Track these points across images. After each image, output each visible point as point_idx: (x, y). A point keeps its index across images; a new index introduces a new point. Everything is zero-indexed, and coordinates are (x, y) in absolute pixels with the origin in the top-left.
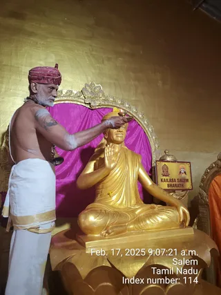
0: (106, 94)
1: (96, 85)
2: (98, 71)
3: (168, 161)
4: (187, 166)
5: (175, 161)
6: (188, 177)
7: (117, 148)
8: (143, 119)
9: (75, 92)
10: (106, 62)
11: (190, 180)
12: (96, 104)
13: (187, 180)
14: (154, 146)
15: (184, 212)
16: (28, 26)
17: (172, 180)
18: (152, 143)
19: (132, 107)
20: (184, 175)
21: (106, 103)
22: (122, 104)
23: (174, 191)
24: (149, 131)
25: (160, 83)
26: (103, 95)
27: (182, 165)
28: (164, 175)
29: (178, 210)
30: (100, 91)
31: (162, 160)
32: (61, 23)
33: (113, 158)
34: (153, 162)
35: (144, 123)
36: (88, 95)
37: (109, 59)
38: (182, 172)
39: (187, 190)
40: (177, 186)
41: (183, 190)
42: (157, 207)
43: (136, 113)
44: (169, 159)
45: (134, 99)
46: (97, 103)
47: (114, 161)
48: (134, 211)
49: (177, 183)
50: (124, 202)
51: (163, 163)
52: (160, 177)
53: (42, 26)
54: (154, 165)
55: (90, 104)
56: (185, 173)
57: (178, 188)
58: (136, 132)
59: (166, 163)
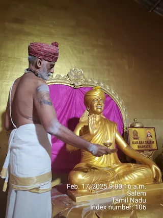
0: (86, 76)
1: (78, 70)
2: (79, 60)
3: (137, 127)
4: (152, 131)
5: (143, 127)
6: (153, 139)
7: (98, 117)
8: (115, 95)
9: (63, 76)
10: (85, 53)
11: (155, 142)
12: (78, 84)
13: (153, 142)
14: (124, 115)
15: (156, 170)
16: (26, 28)
17: (141, 143)
18: (123, 113)
19: (106, 86)
20: (150, 138)
21: (87, 84)
22: (99, 84)
23: (143, 151)
24: (120, 104)
25: (127, 68)
26: (84, 77)
27: (148, 130)
28: (134, 139)
29: (150, 167)
30: (82, 74)
31: (132, 126)
32: (51, 26)
33: (95, 126)
34: (125, 128)
35: (116, 98)
36: (72, 77)
37: (87, 51)
38: (149, 135)
39: (153, 150)
40: (146, 146)
41: (150, 150)
42: (133, 165)
43: (110, 90)
44: (137, 125)
45: (107, 80)
46: (80, 83)
47: (96, 129)
48: (113, 169)
49: (145, 145)
50: (105, 162)
51: (134, 129)
52: (132, 140)
53: (37, 28)
54: (125, 130)
55: (74, 84)
56: (151, 136)
57: (147, 149)
58: (111, 105)
59: (136, 129)
